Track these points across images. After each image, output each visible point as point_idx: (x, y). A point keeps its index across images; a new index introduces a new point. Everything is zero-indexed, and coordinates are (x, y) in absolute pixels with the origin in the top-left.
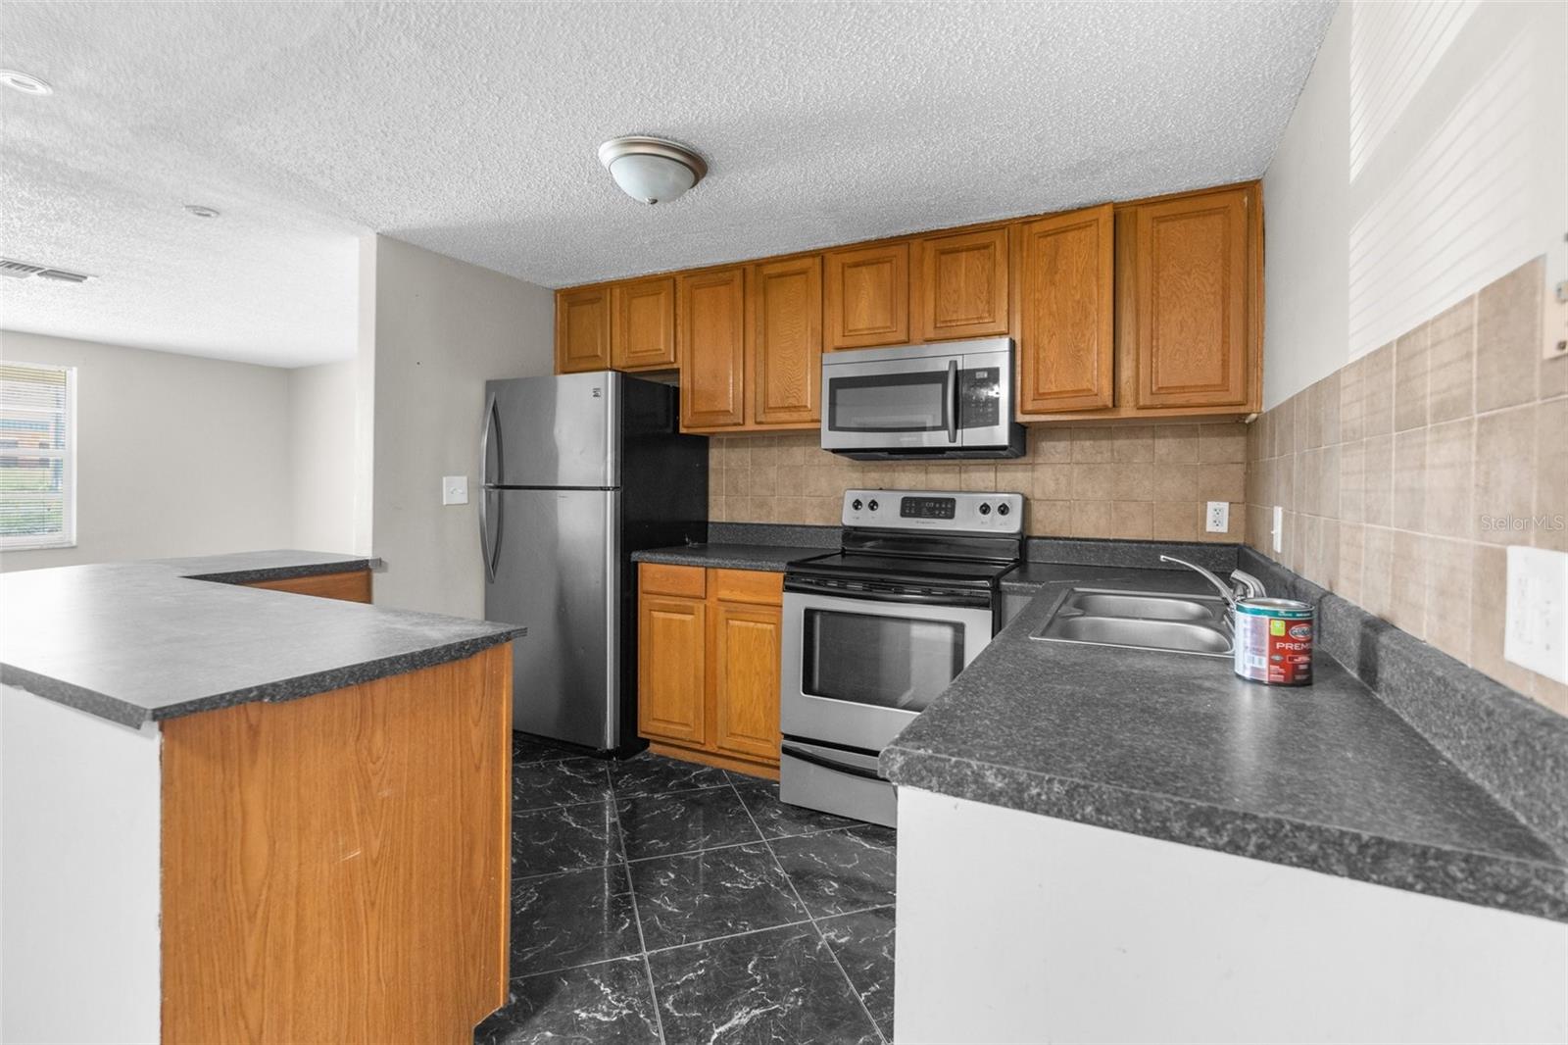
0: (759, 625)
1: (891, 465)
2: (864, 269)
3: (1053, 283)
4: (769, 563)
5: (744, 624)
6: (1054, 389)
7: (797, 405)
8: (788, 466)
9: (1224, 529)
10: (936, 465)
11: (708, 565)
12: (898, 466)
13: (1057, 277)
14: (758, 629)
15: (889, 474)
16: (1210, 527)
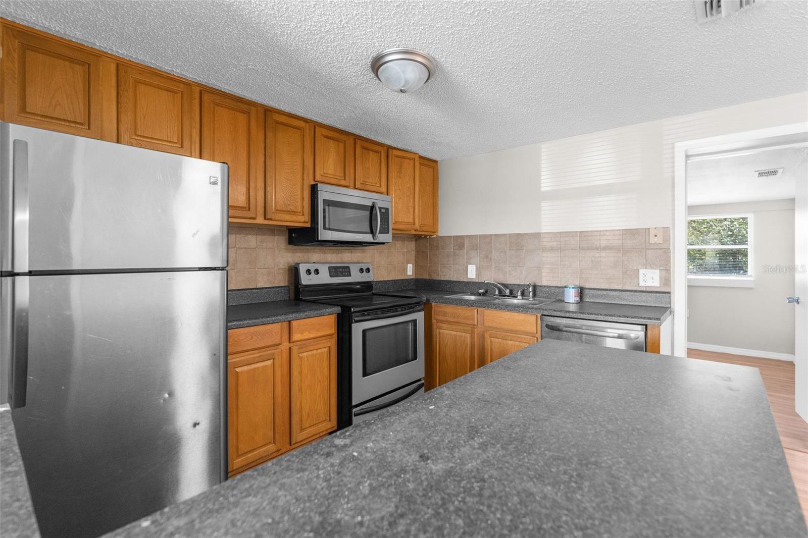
0: (319, 351)
1: (308, 249)
2: (331, 141)
3: (400, 177)
4: (327, 310)
5: (310, 353)
6: (400, 221)
7: (295, 210)
8: (244, 248)
9: (411, 274)
10: (329, 249)
11: (289, 319)
12: (311, 249)
13: (402, 175)
14: (319, 354)
15: (307, 254)
16: (408, 274)
